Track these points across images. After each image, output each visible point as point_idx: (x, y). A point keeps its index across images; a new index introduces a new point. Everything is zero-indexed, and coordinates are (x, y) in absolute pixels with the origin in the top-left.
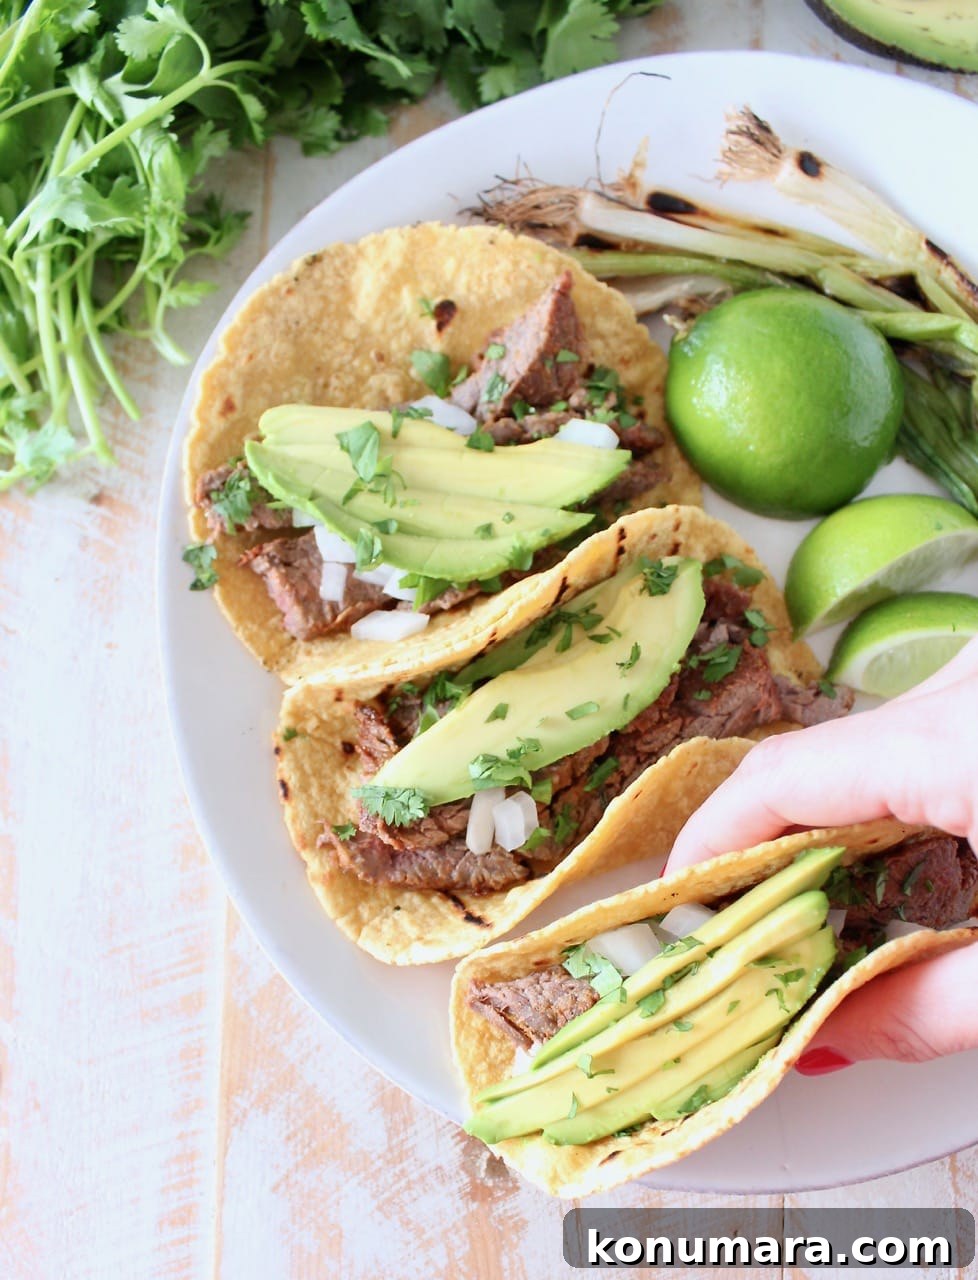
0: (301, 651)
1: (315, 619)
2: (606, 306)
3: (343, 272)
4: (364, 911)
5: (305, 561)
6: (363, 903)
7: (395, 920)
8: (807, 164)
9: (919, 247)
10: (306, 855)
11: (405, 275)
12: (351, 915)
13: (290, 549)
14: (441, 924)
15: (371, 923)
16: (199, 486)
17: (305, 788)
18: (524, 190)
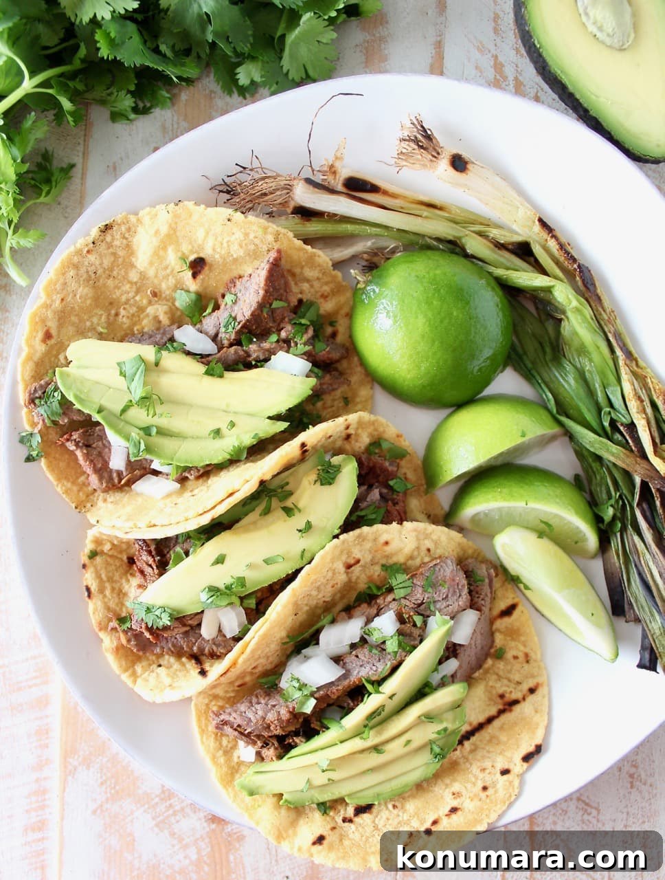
0: (101, 498)
1: (107, 483)
2: (311, 261)
3: (127, 235)
4: (138, 668)
5: (100, 443)
6: (138, 664)
7: (157, 673)
8: (457, 163)
9: (534, 222)
10: (102, 635)
11: (171, 238)
12: (130, 671)
13: (90, 435)
14: (185, 676)
15: (143, 676)
16: (27, 395)
17: (101, 590)
18: (257, 176)
